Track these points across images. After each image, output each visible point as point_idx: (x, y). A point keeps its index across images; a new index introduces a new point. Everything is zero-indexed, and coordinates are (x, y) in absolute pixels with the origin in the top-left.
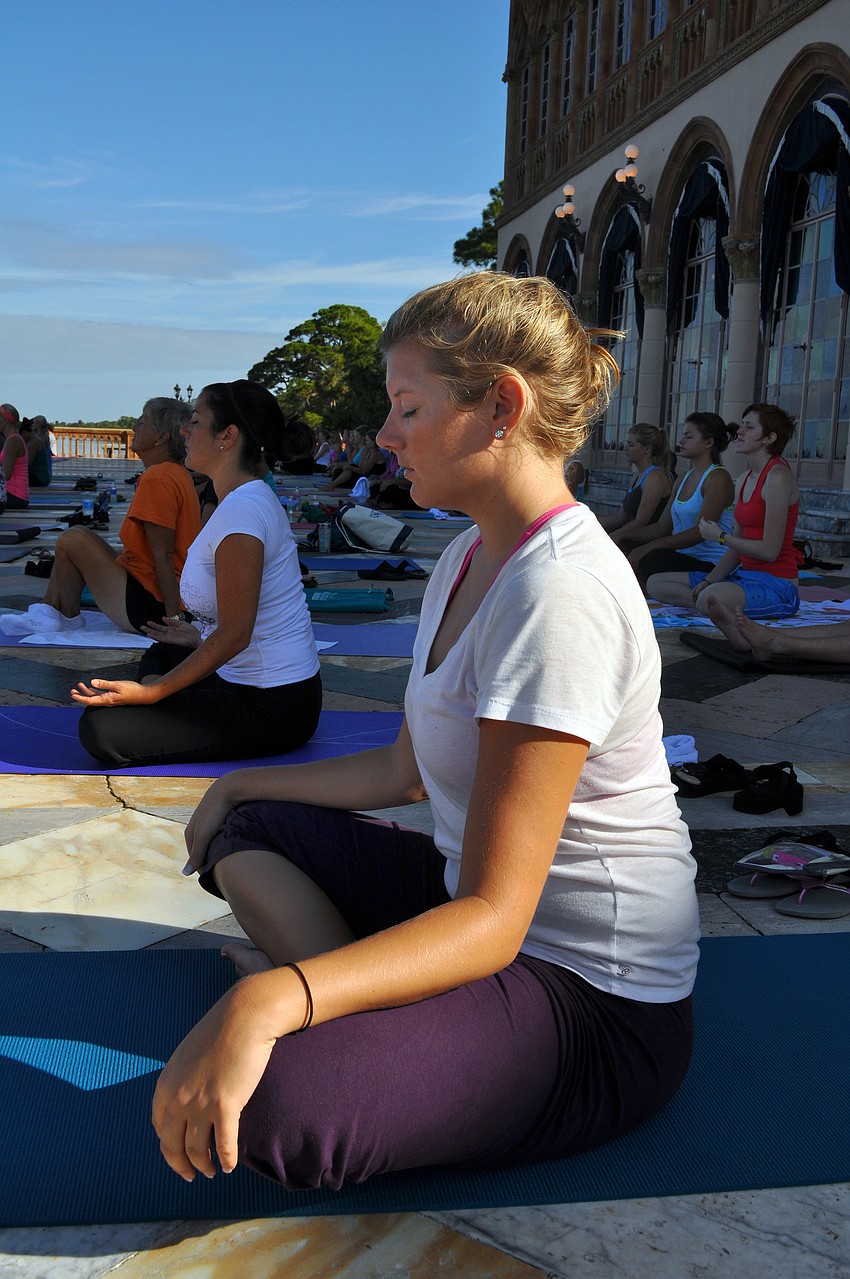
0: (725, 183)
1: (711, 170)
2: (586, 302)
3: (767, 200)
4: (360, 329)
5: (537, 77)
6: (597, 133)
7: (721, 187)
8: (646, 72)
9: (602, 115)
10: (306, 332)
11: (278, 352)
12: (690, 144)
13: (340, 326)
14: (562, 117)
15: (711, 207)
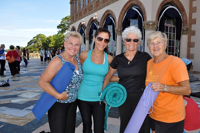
0: (114, 20)
1: (111, 18)
2: (87, 37)
3: (123, 23)
4: (44, 37)
5: (75, 3)
6: (87, 12)
7: (113, 20)
8: (96, 3)
9: (88, 9)
10: (36, 38)
11: (32, 40)
12: (106, 14)
13: (41, 37)
14: (80, 9)
15: (111, 23)
